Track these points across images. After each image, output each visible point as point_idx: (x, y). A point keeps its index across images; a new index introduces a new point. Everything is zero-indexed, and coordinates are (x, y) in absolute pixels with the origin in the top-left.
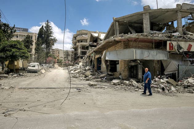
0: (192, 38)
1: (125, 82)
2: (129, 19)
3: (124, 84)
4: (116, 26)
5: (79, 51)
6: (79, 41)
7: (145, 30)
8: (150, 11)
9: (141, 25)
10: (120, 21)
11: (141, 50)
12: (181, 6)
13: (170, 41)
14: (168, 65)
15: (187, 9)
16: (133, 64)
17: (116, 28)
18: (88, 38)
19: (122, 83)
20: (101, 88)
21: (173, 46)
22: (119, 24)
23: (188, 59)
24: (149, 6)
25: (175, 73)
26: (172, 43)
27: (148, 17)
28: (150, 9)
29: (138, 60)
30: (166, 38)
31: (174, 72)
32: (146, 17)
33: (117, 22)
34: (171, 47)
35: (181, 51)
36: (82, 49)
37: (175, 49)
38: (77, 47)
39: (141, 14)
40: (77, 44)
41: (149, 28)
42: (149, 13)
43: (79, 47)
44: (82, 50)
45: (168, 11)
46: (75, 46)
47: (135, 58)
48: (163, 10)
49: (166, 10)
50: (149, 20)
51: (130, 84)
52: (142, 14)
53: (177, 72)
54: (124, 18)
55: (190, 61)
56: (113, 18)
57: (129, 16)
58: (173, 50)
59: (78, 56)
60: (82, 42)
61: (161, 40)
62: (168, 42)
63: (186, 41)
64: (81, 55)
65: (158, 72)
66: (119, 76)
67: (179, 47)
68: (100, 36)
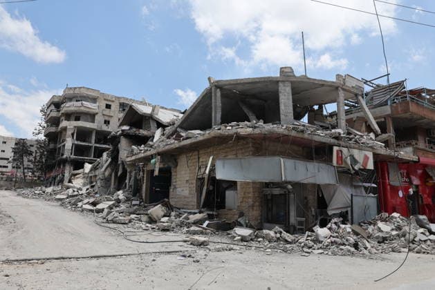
0: (368, 144)
1: (266, 235)
2: (246, 87)
3: (263, 238)
4: (215, 99)
5: (69, 143)
6: (68, 116)
7: (282, 117)
8: (294, 80)
9: (264, 102)
10: (225, 89)
11: (293, 161)
12: (344, 80)
13: (339, 145)
14: (333, 195)
15: (353, 87)
16: (277, 191)
17: (216, 102)
18: (97, 111)
19: (257, 237)
20: (230, 250)
21: (343, 156)
22: (222, 96)
23: (360, 184)
24: (291, 68)
25: (347, 212)
26: (341, 151)
27: (289, 89)
28: (294, 76)
29: (290, 183)
30: (333, 141)
31: (344, 210)
32: (285, 90)
33: (218, 90)
34: (340, 158)
35: (356, 168)
36: (77, 139)
37: (346, 163)
38: (61, 132)
39: (275, 82)
40: (64, 124)
41: (292, 114)
42: (292, 82)
43: (69, 133)
44: (76, 142)
45: (322, 84)
46: (53, 129)
47: (283, 179)
48: (317, 82)
49: (320, 83)
50: (291, 97)
51: (278, 239)
52: (278, 82)
53: (349, 209)
54: (237, 83)
55: (365, 188)
56: (209, 79)
57: (250, 81)
58: (343, 166)
59: (65, 156)
60: (79, 120)
61: (325, 143)
62: (335, 148)
63: (360, 149)
64: (73, 157)
65: (313, 210)
66: (239, 220)
67: (354, 161)
68: (157, 114)
